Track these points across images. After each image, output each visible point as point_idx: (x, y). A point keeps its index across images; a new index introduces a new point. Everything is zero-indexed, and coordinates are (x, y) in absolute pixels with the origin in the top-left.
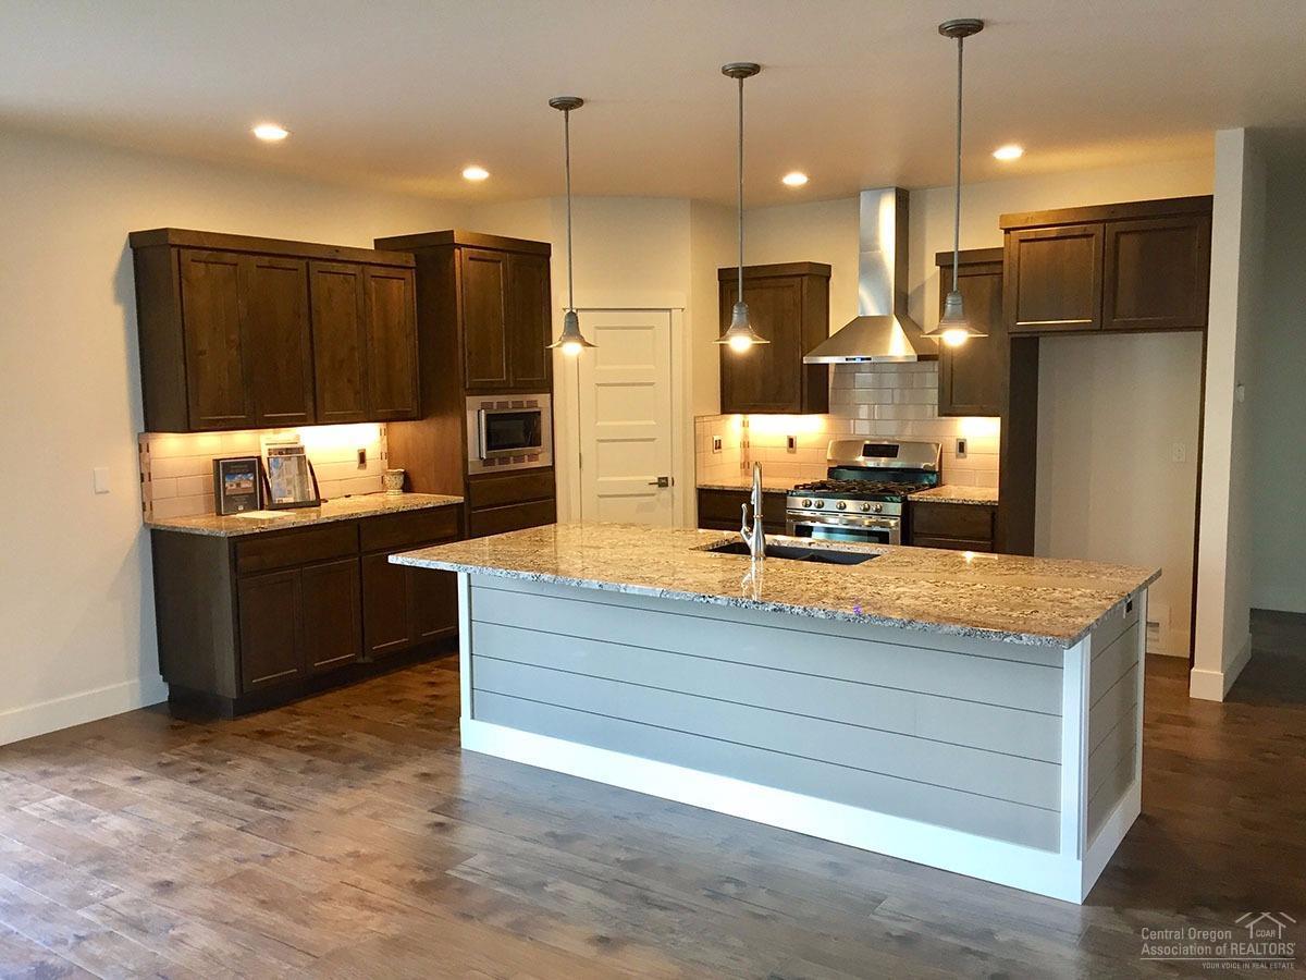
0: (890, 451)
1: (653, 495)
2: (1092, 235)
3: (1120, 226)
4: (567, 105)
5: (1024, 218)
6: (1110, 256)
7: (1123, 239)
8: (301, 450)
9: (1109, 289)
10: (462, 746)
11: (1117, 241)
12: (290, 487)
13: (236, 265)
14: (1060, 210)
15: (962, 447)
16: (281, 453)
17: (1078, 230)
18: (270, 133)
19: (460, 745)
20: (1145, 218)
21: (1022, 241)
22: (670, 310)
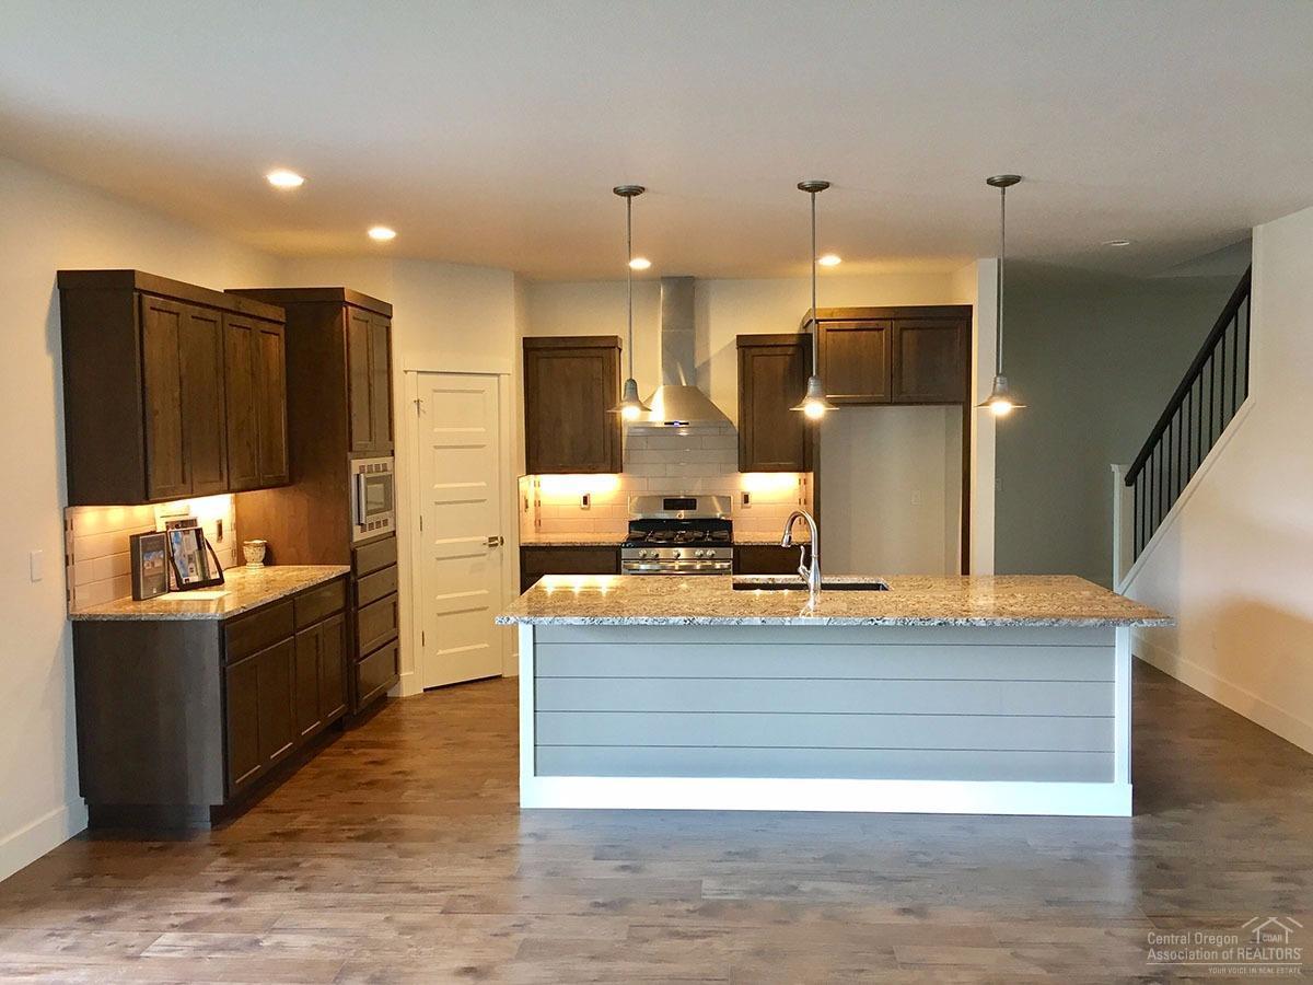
0: (689, 503)
1: (484, 555)
2: (882, 329)
3: (903, 323)
4: (632, 192)
5: (829, 312)
6: (896, 345)
7: (905, 334)
8: (193, 522)
9: (896, 373)
10: (522, 806)
11: (901, 334)
12: (192, 565)
13: (178, 314)
14: (857, 308)
15: (746, 499)
16: (177, 527)
17: (873, 324)
18: (285, 180)
19: (519, 804)
20: (921, 318)
21: (828, 330)
22: (498, 375)
